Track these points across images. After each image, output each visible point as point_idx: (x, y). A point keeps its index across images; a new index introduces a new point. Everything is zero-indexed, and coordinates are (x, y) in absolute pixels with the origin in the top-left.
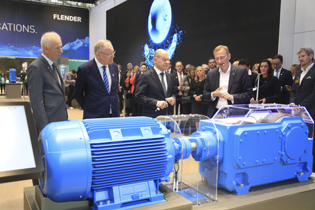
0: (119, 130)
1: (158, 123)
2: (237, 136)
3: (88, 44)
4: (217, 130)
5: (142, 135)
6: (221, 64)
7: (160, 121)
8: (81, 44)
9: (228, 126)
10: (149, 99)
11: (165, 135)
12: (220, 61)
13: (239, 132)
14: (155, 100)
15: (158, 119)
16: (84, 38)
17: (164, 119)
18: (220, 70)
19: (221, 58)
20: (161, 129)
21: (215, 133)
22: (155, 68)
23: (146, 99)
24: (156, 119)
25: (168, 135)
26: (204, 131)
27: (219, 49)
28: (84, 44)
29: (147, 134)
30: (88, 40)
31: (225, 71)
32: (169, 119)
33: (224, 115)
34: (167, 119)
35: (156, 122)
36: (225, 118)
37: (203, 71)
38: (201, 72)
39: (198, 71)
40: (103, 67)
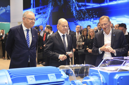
0: (33, 76)
1: (60, 70)
2: (116, 79)
3: (9, 11)
4: (101, 75)
5: (49, 79)
6: (105, 29)
7: (61, 69)
8: (4, 11)
9: (109, 72)
10: (54, 53)
11: (65, 79)
12: (104, 26)
13: (117, 77)
14: (58, 54)
15: (60, 68)
16: (6, 6)
17: (64, 68)
18: (104, 32)
19: (105, 24)
20: (62, 75)
21: (100, 77)
22: (59, 31)
23: (51, 53)
24: (58, 68)
25: (67, 79)
26: (92, 75)
27: (103, 18)
28: (6, 11)
29: (52, 78)
30: (10, 8)
31: (108, 34)
32: (68, 68)
33: (106, 65)
34: (66, 68)
35: (59, 70)
36: (107, 66)
37: (94, 32)
38: (92, 33)
39: (90, 32)
40: (27, 30)
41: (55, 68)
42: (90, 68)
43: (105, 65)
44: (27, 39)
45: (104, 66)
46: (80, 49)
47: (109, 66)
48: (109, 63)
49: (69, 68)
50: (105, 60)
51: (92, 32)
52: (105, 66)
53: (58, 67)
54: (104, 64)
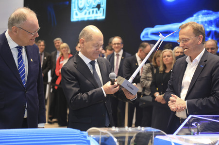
1: (88, 138)
7: (92, 136)
15: (90, 133)
17: (98, 132)
19: (183, 40)
22: (81, 54)
24: (85, 133)
32: (106, 134)
33: (193, 130)
34: (103, 133)
35: (85, 137)
36: (194, 135)
37: (172, 56)
38: (169, 58)
39: (165, 57)
40: (17, 47)
41: (77, 131)
42: (155, 135)
43: (190, 131)
44: (19, 67)
45: (187, 134)
46: (144, 95)
47: (198, 133)
48: (199, 127)
49: (109, 133)
50: (191, 121)
51: (168, 56)
52: (190, 134)
53: (86, 131)
54: (187, 130)
